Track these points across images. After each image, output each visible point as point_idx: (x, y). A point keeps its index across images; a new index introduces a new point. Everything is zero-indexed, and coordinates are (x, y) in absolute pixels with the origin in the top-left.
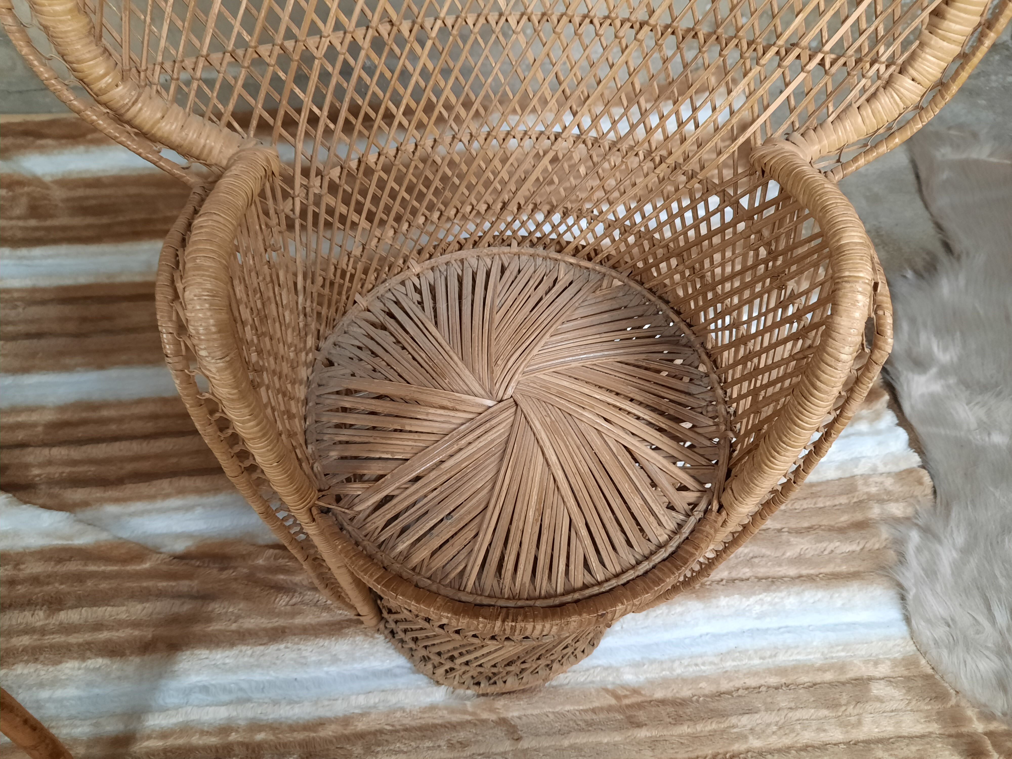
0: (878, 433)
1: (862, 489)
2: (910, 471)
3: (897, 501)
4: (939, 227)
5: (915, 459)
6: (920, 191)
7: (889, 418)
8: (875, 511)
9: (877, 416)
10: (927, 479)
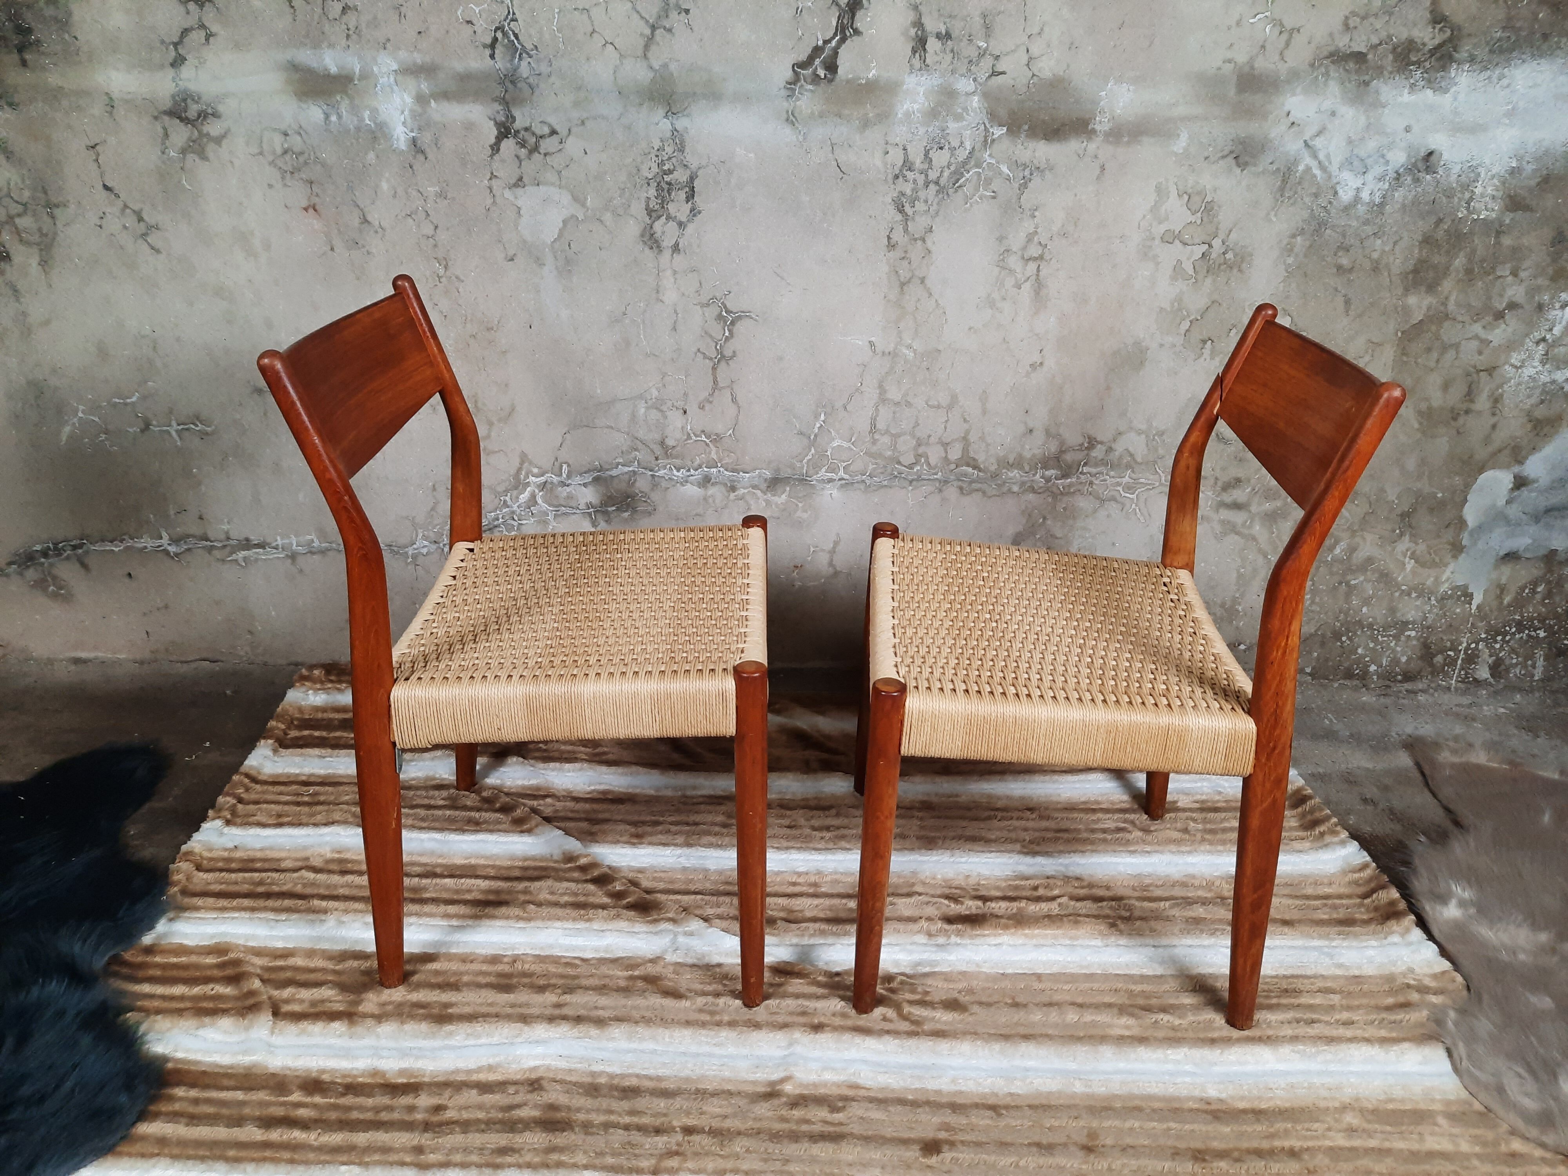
0: (1410, 944)
1: (1400, 980)
2: (1444, 973)
3: (1435, 994)
4: (1447, 810)
5: (1446, 965)
6: (1427, 784)
7: (1417, 934)
8: (1415, 997)
9: (1407, 931)
10: (1459, 978)
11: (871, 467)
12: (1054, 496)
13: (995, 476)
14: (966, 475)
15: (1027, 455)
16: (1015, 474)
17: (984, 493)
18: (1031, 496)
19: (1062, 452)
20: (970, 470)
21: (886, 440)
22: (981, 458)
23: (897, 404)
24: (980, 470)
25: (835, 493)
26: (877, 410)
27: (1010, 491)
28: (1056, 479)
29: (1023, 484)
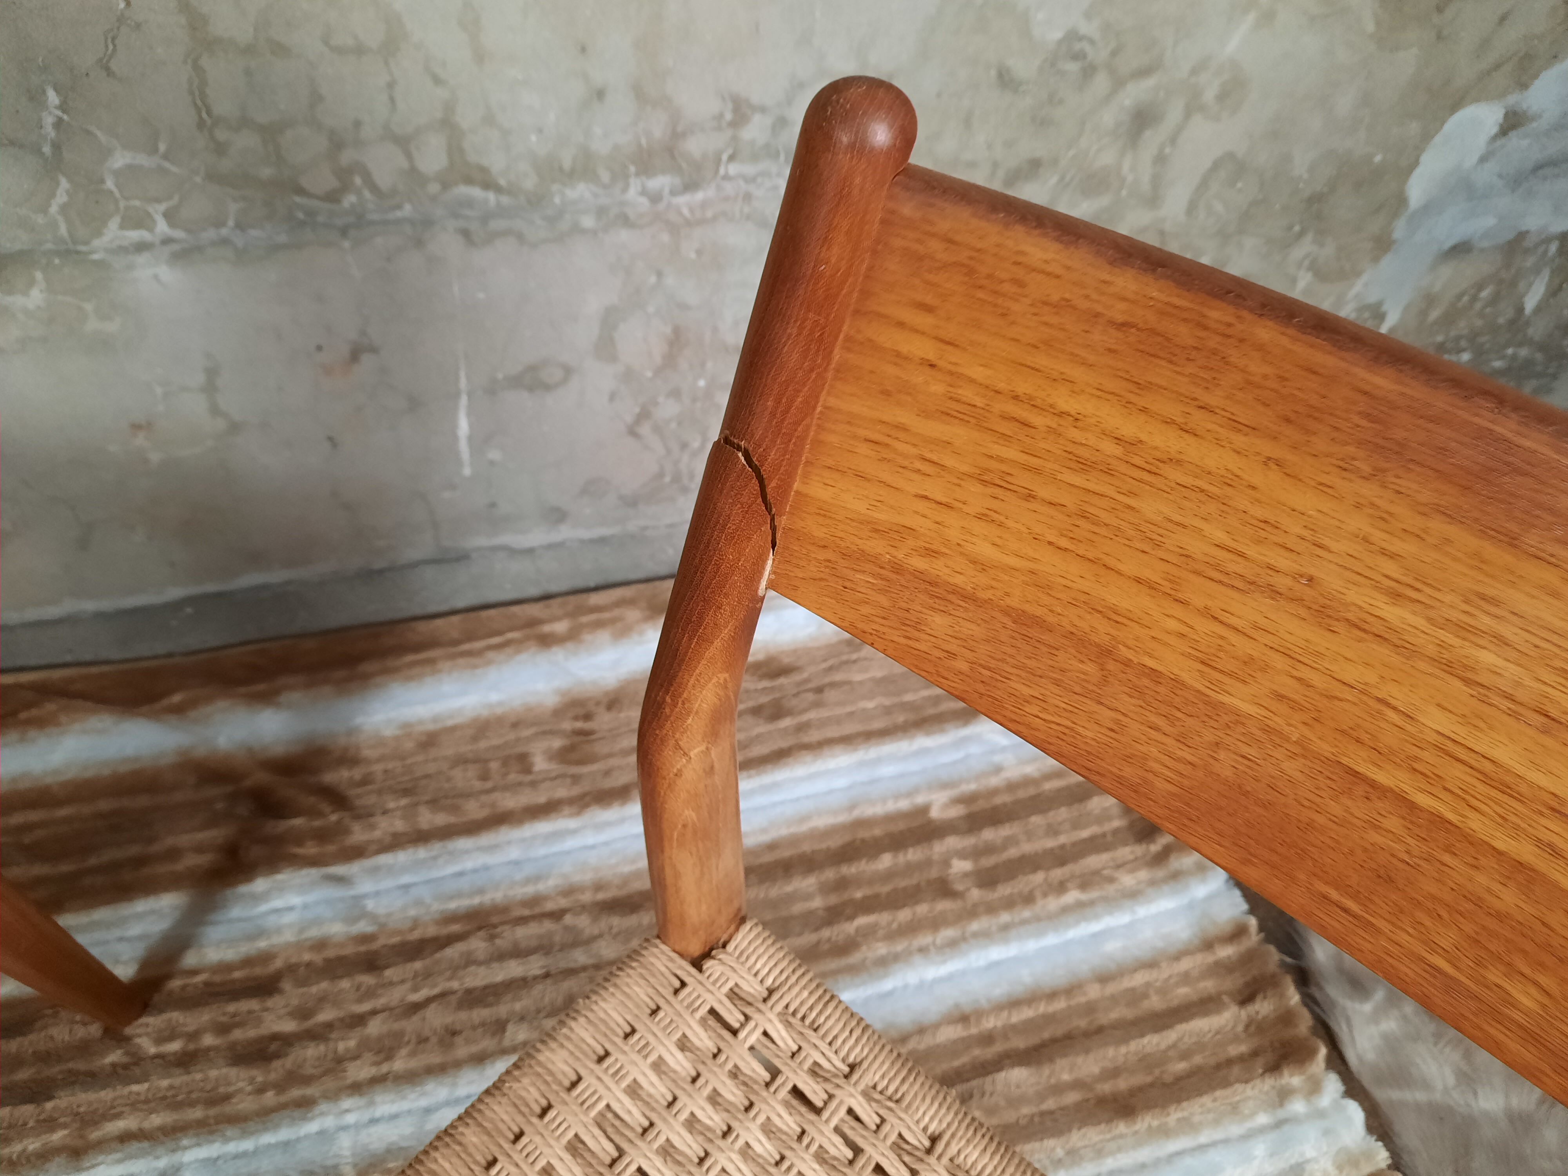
0: (1321, 1114)
5: (1381, 1154)
9: (1316, 1085)
11: (233, 208)
12: (674, 229)
13: (537, 200)
14: (469, 203)
15: (601, 147)
16: (581, 191)
17: (520, 237)
18: (624, 235)
19: (676, 135)
20: (476, 192)
21: (247, 140)
22: (496, 162)
23: (249, 50)
24: (498, 189)
25: (165, 272)
26: (197, 67)
27: (577, 229)
28: (673, 193)
29: (601, 212)
